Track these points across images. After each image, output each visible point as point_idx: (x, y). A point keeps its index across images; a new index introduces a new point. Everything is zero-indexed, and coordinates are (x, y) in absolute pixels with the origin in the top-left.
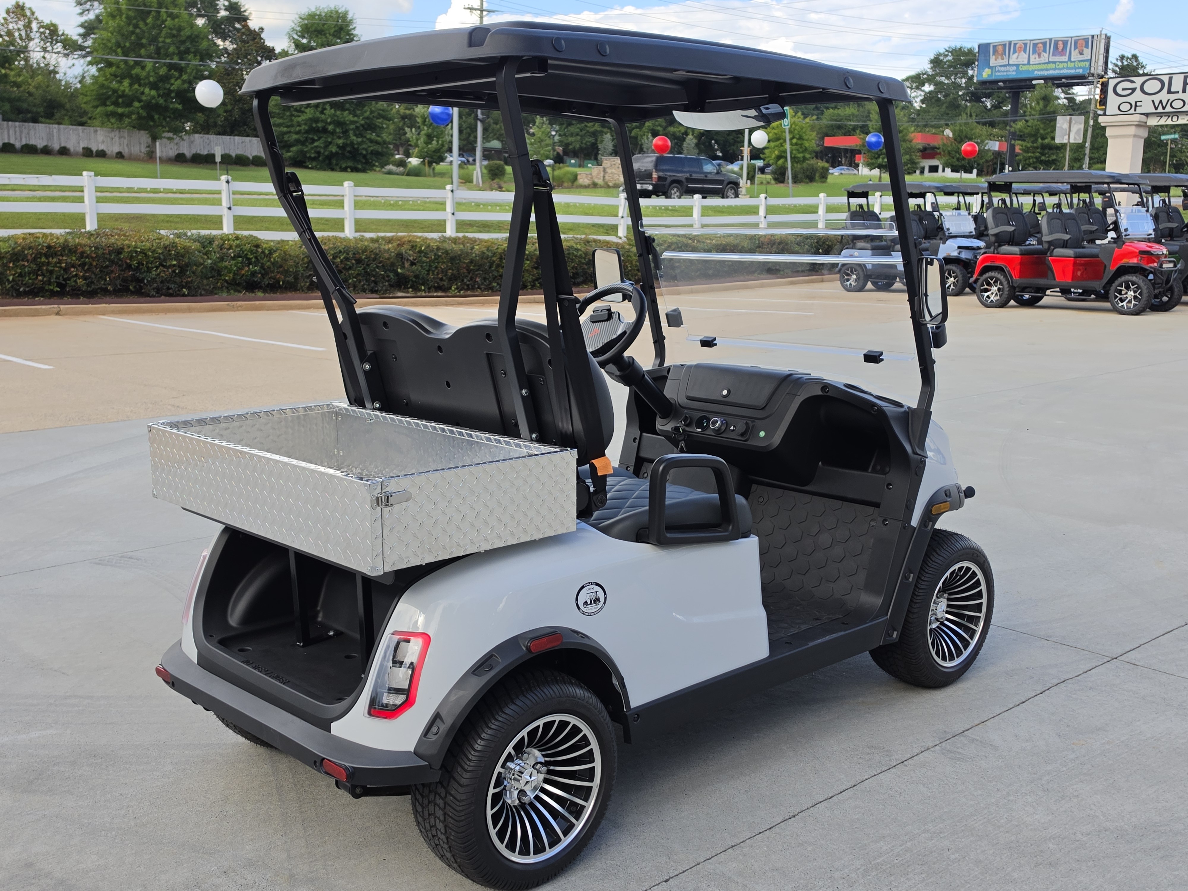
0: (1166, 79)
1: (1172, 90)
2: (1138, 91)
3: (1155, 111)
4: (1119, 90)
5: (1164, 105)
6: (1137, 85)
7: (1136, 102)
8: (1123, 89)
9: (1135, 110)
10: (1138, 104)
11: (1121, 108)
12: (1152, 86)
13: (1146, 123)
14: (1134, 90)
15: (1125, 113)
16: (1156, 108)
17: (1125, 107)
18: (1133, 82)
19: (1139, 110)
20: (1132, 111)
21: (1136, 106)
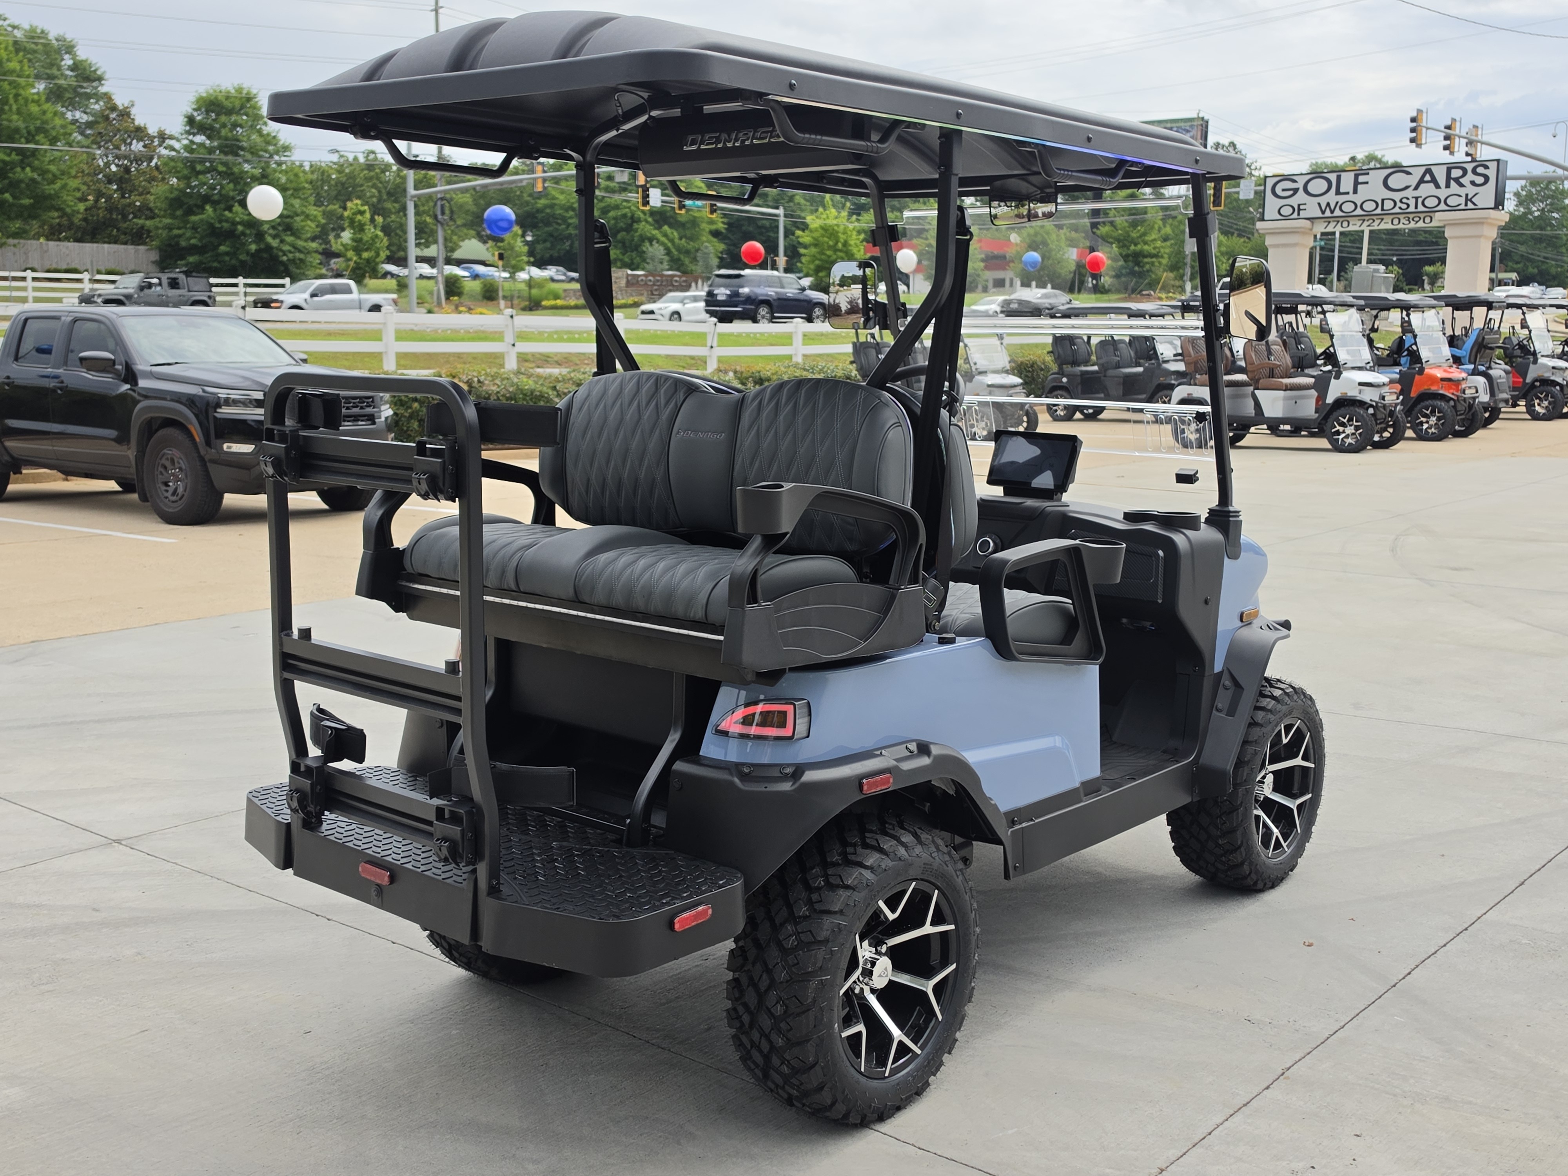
0: (1333, 177)
1: (1342, 191)
2: (1301, 191)
3: (1321, 215)
4: (1278, 190)
5: (1332, 208)
6: (1300, 185)
7: (1299, 205)
8: (1284, 190)
9: (1299, 214)
10: (1301, 207)
11: (1282, 212)
12: (1319, 185)
13: (1311, 230)
14: (1296, 191)
15: (1286, 218)
16: (1323, 212)
17: (1287, 211)
18: (1294, 181)
19: (1303, 214)
20: (1295, 215)
21: (1299, 210)
